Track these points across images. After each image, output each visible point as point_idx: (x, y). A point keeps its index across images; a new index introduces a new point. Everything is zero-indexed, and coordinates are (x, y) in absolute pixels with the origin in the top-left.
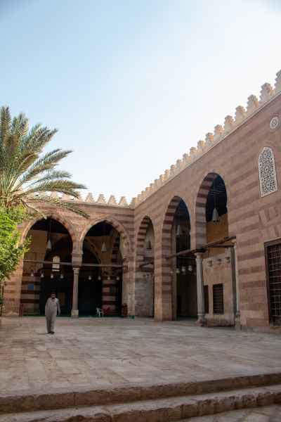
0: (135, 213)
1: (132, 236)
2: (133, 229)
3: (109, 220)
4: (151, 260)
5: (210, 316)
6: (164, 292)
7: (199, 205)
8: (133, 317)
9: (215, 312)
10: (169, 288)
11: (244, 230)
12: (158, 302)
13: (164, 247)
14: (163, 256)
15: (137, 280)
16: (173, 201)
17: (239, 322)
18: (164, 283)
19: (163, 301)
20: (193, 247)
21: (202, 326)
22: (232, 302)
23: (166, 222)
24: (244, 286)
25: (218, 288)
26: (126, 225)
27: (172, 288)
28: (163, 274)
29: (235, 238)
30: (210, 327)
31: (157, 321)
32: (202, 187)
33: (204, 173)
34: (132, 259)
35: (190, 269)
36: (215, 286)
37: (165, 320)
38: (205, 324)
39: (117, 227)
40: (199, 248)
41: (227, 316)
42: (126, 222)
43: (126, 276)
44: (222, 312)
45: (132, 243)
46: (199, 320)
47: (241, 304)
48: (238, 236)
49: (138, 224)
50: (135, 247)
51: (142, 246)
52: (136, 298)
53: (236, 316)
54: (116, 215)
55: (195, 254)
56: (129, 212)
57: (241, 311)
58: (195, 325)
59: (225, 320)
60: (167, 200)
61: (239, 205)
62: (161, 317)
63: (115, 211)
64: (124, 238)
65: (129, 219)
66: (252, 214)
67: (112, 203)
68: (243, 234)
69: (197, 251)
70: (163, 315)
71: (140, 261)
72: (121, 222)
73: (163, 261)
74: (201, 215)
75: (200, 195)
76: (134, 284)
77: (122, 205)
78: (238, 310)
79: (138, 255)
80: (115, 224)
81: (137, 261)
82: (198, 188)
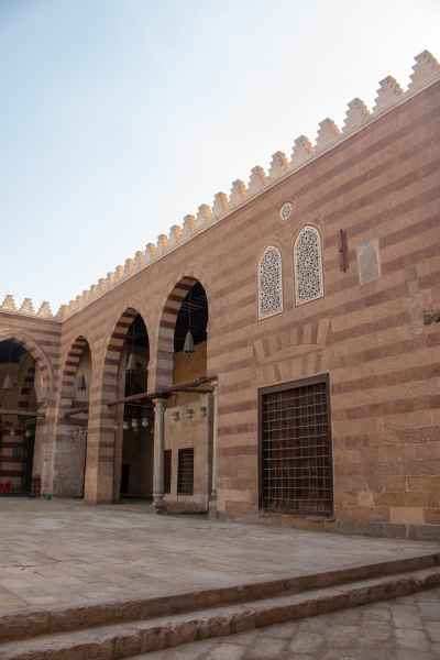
0: (63, 329)
1: (56, 367)
2: (57, 356)
3: (19, 338)
4: (83, 407)
5: (173, 497)
6: (102, 458)
7: (164, 324)
8: (49, 498)
9: (180, 491)
10: (109, 452)
11: (230, 368)
12: (92, 473)
13: (105, 387)
14: (103, 402)
15: (59, 438)
16: (125, 315)
17: (215, 508)
18: (103, 445)
19: (99, 473)
20: (151, 389)
21: (159, 513)
22: (206, 476)
23: (111, 348)
24: (225, 452)
25: (187, 455)
26: (45, 348)
27: (115, 452)
28: (102, 430)
29: (215, 378)
30: (170, 514)
31: (90, 504)
32: (172, 297)
33: (176, 277)
34: (52, 404)
35: (145, 423)
36: (181, 452)
37: (100, 502)
38: (163, 510)
39: (33, 349)
40: (161, 392)
41: (197, 498)
42: (48, 343)
43: (42, 431)
44: (190, 491)
45: (56, 378)
46: (154, 504)
47: (219, 480)
48: (221, 377)
49: (66, 348)
50: (59, 384)
51: (70, 384)
52: (56, 467)
53: (211, 498)
54: (32, 331)
55: (154, 401)
56: (54, 327)
57: (219, 491)
58: (148, 512)
59: (195, 504)
60: (116, 313)
61: (226, 330)
62: (95, 498)
63: (31, 325)
64: (42, 369)
65: (52, 339)
66: (243, 344)
67: (26, 312)
68: (228, 374)
69: (157, 395)
70: (99, 495)
71: (65, 407)
72: (40, 343)
73: (103, 409)
74: (167, 340)
75: (167, 310)
76: (54, 444)
77: (43, 315)
78: (213, 488)
79: (62, 397)
80: (30, 344)
81: (62, 407)
82: (165, 299)
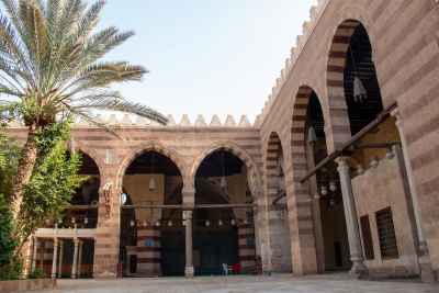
0: (261, 133)
1: (261, 164)
2: (260, 156)
3: (227, 146)
4: (282, 193)
5: (378, 262)
6: (302, 232)
7: (331, 83)
8: (270, 275)
9: (384, 255)
10: (309, 225)
11: (411, 82)
12: (296, 247)
13: (295, 167)
14: (295, 180)
15: (271, 222)
16: (299, 96)
18: (300, 219)
19: (301, 246)
20: (330, 149)
21: (360, 278)
23: (294, 130)
24: (427, 189)
26: (250, 151)
27: (314, 224)
28: (298, 205)
29: (395, 105)
30: (374, 279)
31: (297, 276)
32: (333, 54)
34: (261, 194)
35: (332, 187)
36: (379, 214)
37: (306, 273)
38: (364, 275)
39: (240, 153)
40: (340, 149)
41: (405, 261)
42: (250, 147)
43: (258, 218)
44: (396, 255)
45: (261, 174)
46: (354, 269)
47: (427, 226)
48: (401, 100)
49: (265, 147)
50: (264, 177)
51: (273, 176)
52: (271, 247)
53: (420, 253)
54: (237, 139)
55: (337, 160)
56: (253, 134)
57: (428, 241)
58: (349, 278)
59: (403, 267)
60: (292, 99)
62: (301, 270)
63: (235, 135)
64: (251, 166)
65: (255, 143)
69: (337, 154)
70: (304, 266)
71: (272, 195)
72: (244, 147)
73: (296, 186)
76: (267, 228)
77: (243, 125)
78: (421, 239)
79: (268, 188)
80: (236, 150)
81: (268, 196)
82: (327, 58)
